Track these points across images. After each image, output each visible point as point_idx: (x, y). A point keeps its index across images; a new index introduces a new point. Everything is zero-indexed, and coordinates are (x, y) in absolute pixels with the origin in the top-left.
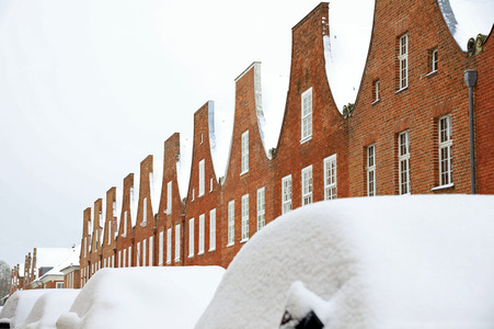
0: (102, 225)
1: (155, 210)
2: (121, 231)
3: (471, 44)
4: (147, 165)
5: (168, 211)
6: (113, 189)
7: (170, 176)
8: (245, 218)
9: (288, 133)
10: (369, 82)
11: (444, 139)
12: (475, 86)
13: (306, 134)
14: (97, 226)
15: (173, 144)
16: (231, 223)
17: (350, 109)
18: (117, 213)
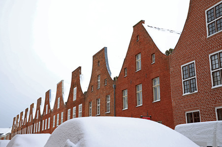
0: (19, 122)
1: (34, 118)
2: (24, 123)
3: (114, 78)
4: (32, 106)
5: (37, 118)
6: (22, 112)
7: (38, 109)
8: (58, 120)
9: (70, 98)
10: (91, 86)
11: (108, 101)
12: (115, 89)
13: (75, 99)
14: (17, 122)
15: (39, 100)
16: (54, 121)
17: (86, 93)
18: (23, 119)
